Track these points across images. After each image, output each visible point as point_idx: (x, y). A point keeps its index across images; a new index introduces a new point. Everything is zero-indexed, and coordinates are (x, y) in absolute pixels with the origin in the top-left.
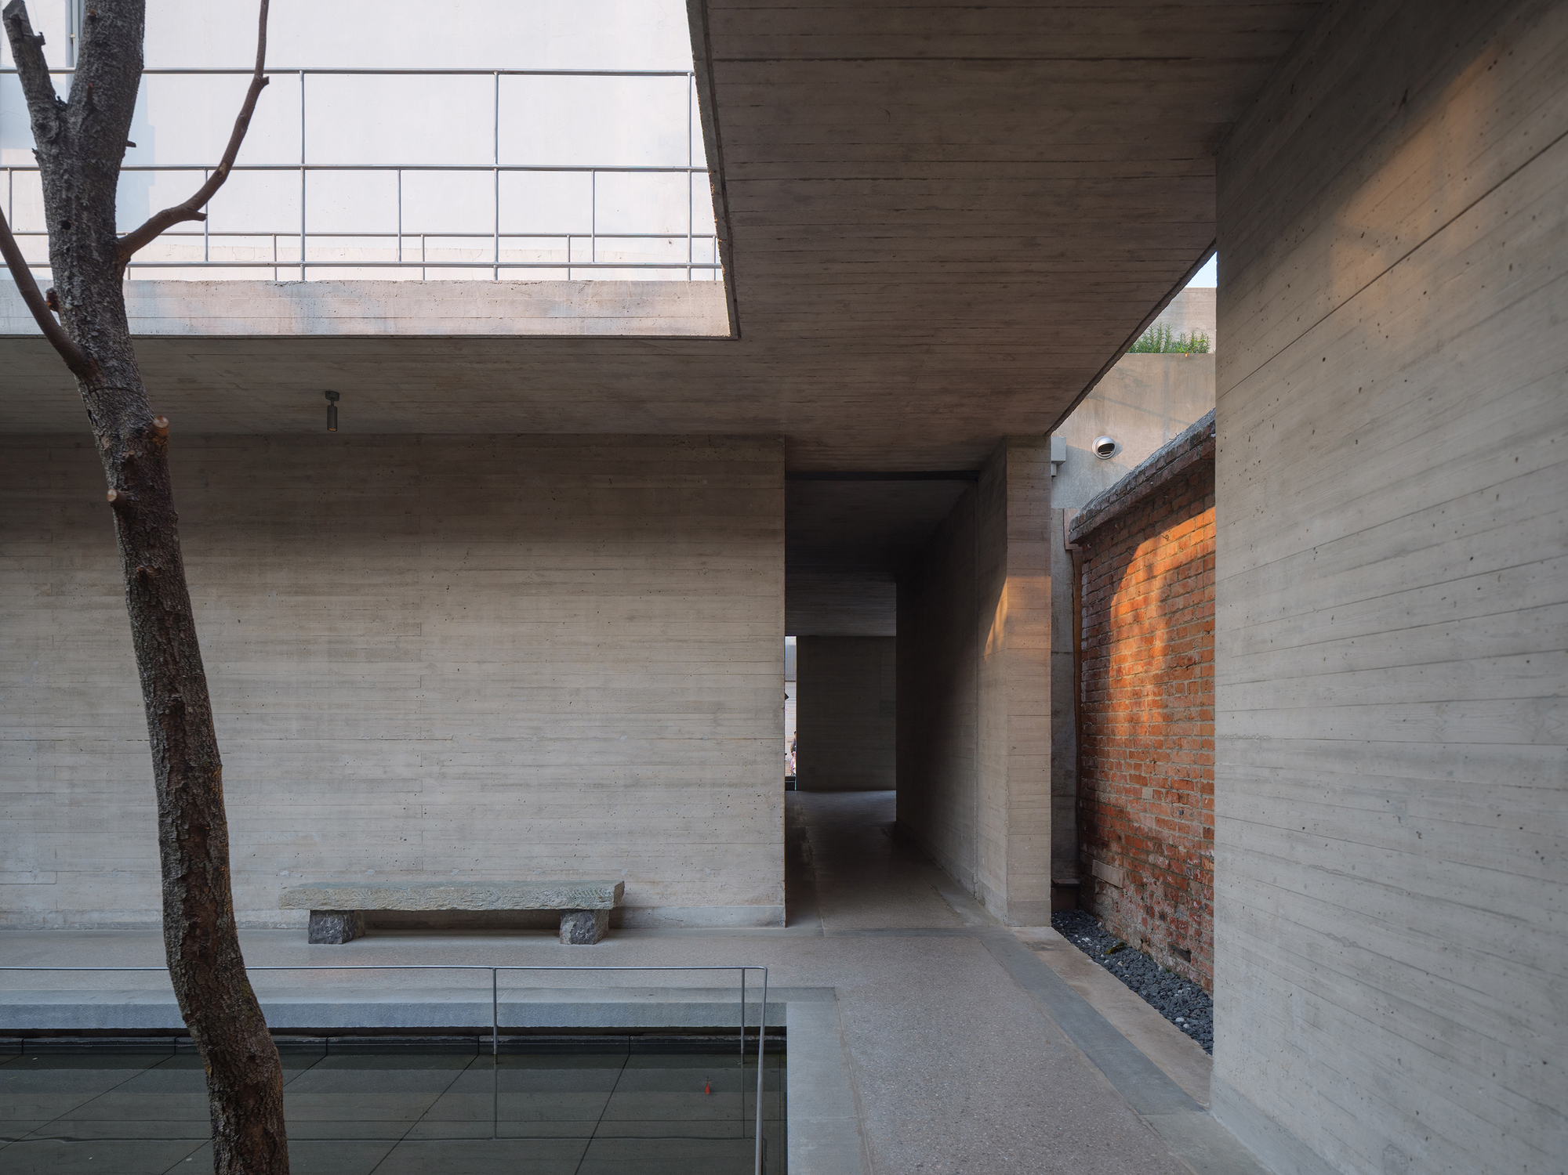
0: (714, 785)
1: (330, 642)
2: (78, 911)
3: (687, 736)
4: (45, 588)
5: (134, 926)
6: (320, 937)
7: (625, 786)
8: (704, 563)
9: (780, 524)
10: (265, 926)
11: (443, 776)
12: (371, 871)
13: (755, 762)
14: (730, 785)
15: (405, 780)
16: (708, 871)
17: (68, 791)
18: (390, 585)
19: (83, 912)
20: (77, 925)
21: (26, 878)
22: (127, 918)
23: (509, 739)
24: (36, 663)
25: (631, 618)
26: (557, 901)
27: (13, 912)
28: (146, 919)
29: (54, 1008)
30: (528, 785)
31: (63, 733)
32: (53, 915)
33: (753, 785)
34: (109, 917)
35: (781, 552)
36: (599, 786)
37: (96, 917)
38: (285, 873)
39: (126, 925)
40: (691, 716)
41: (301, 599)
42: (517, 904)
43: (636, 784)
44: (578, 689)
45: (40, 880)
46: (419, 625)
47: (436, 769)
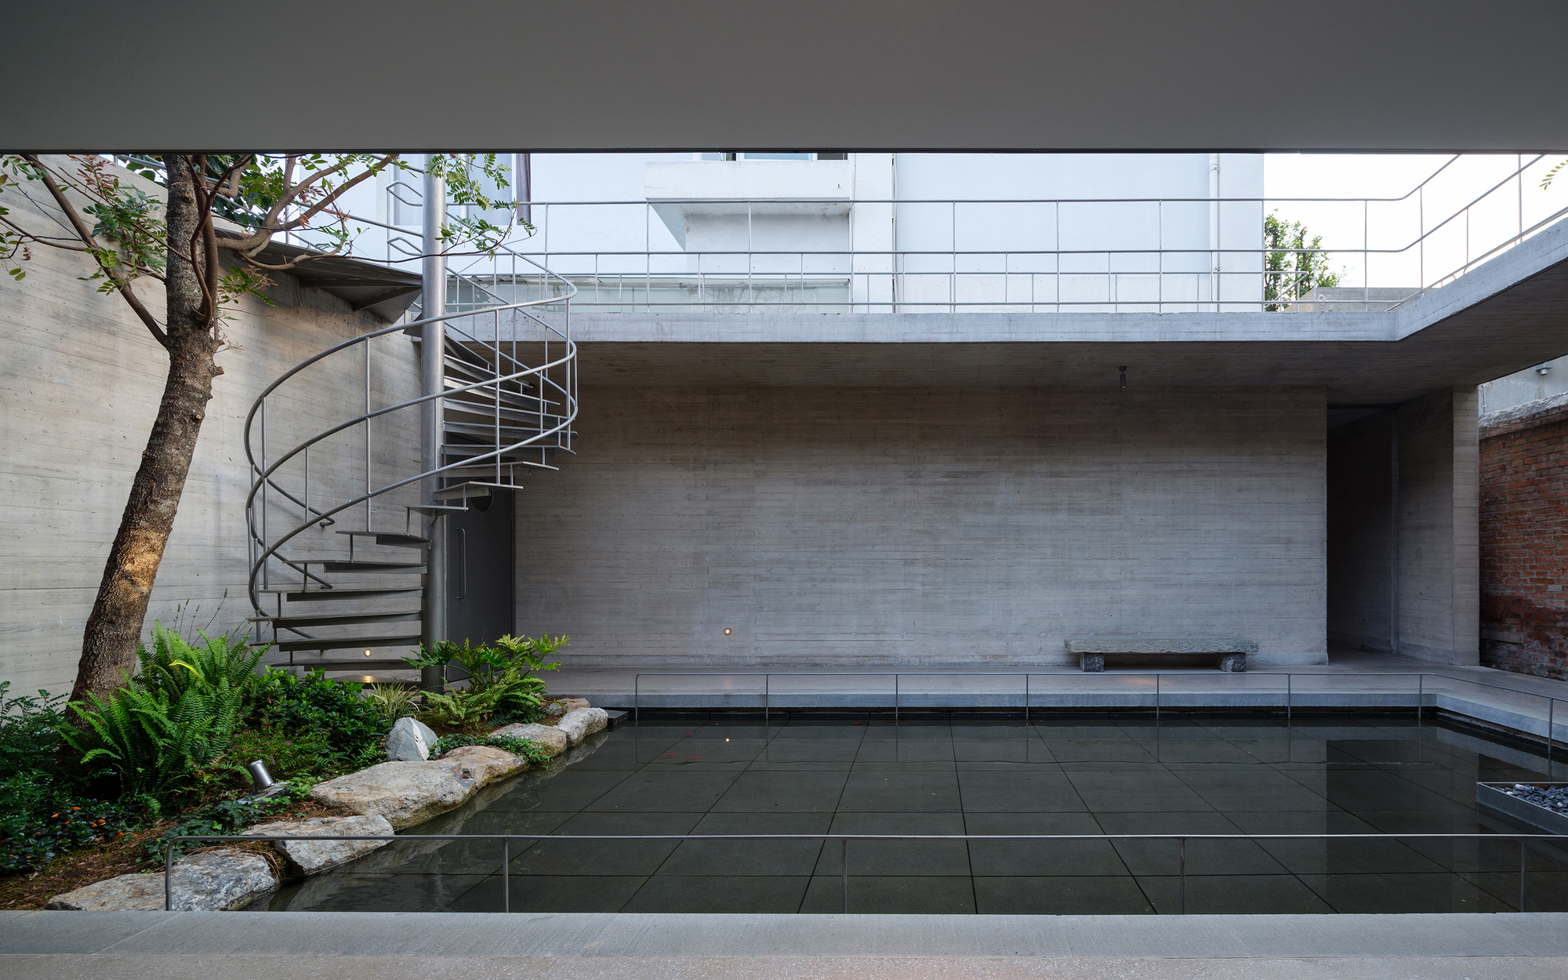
0: (1287, 585)
1: (1069, 504)
2: (927, 656)
3: (1271, 557)
4: (910, 474)
5: (959, 664)
6: (1091, 668)
7: (1237, 585)
8: (1281, 459)
9: (1324, 437)
10: (1032, 665)
11: (1133, 579)
12: (1092, 634)
13: (1310, 572)
14: (1295, 585)
15: (1112, 582)
16: (1283, 634)
17: (920, 588)
18: (1104, 472)
19: (930, 656)
20: (927, 664)
21: (898, 637)
22: (955, 660)
23: (1171, 559)
24: (904, 516)
25: (1240, 490)
26: (1227, 648)
27: (891, 657)
28: (966, 660)
29: (1050, 696)
30: (1181, 585)
31: (919, 555)
32: (913, 658)
33: (1309, 585)
34: (945, 660)
35: (1325, 453)
36: (1220, 585)
37: (937, 659)
38: (1044, 634)
39: (954, 664)
40: (1274, 545)
41: (1054, 479)
42: (1205, 649)
43: (1242, 584)
44: (1210, 530)
45: (905, 638)
46: (1119, 494)
47: (1129, 576)
